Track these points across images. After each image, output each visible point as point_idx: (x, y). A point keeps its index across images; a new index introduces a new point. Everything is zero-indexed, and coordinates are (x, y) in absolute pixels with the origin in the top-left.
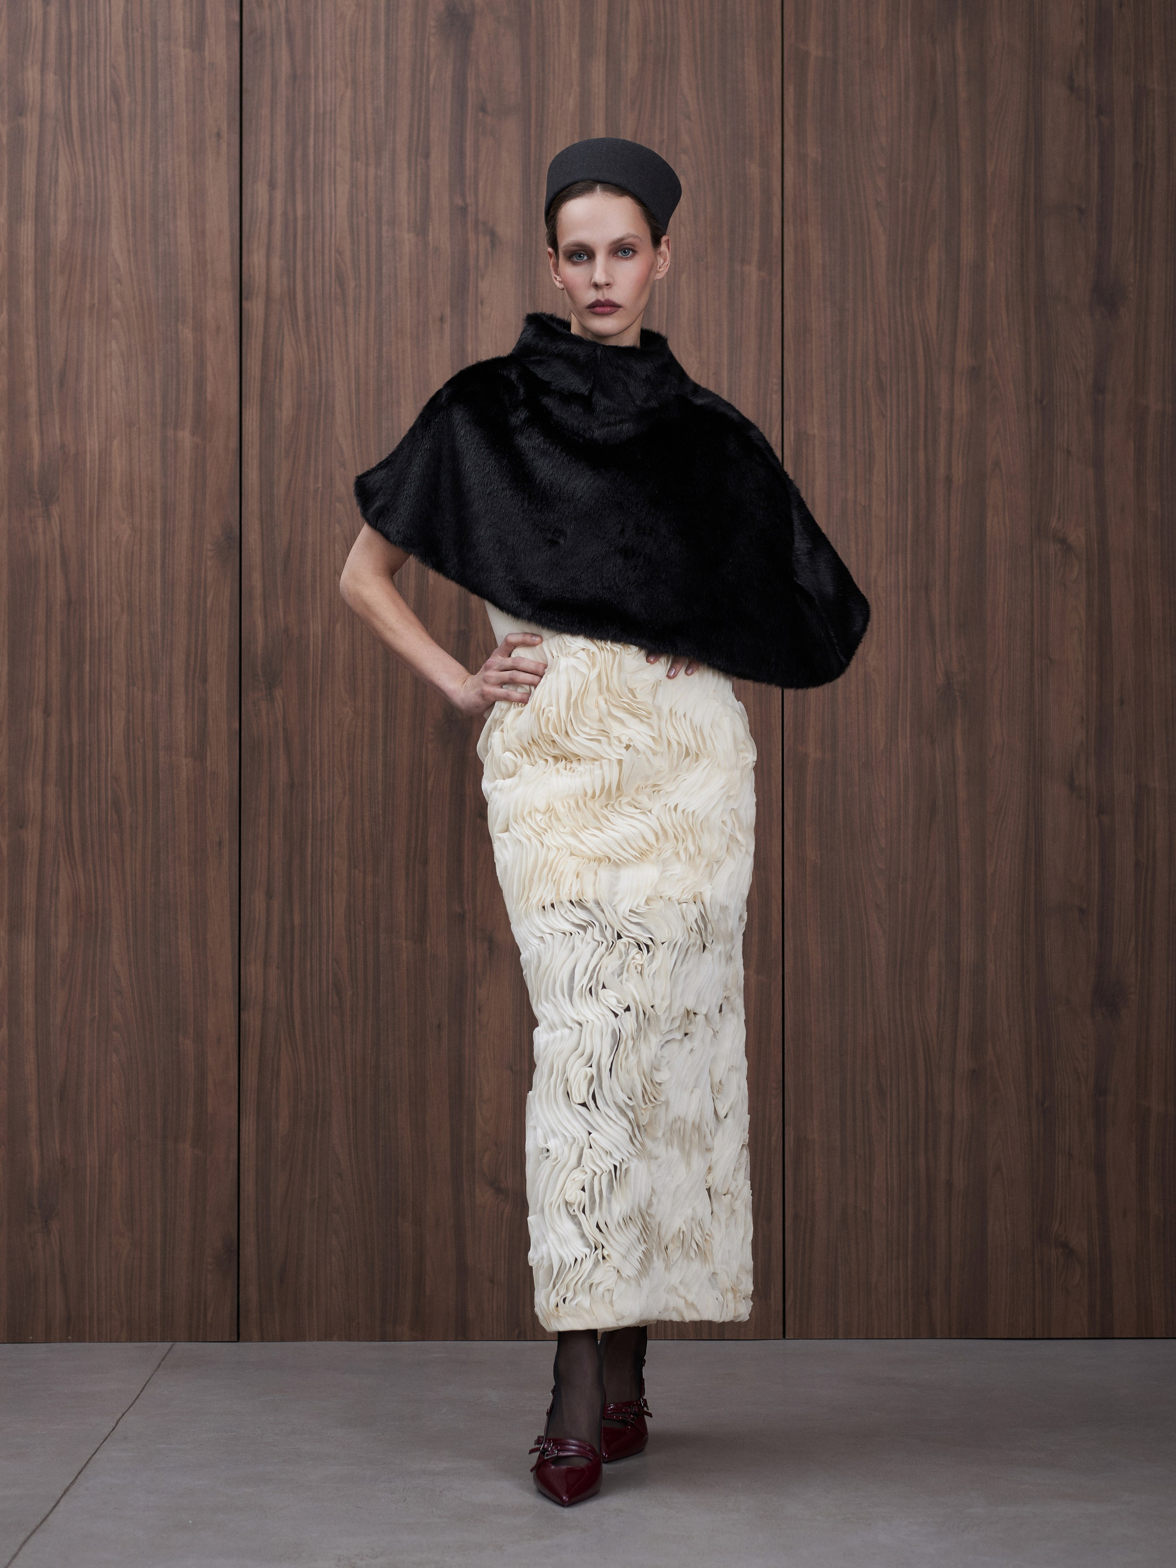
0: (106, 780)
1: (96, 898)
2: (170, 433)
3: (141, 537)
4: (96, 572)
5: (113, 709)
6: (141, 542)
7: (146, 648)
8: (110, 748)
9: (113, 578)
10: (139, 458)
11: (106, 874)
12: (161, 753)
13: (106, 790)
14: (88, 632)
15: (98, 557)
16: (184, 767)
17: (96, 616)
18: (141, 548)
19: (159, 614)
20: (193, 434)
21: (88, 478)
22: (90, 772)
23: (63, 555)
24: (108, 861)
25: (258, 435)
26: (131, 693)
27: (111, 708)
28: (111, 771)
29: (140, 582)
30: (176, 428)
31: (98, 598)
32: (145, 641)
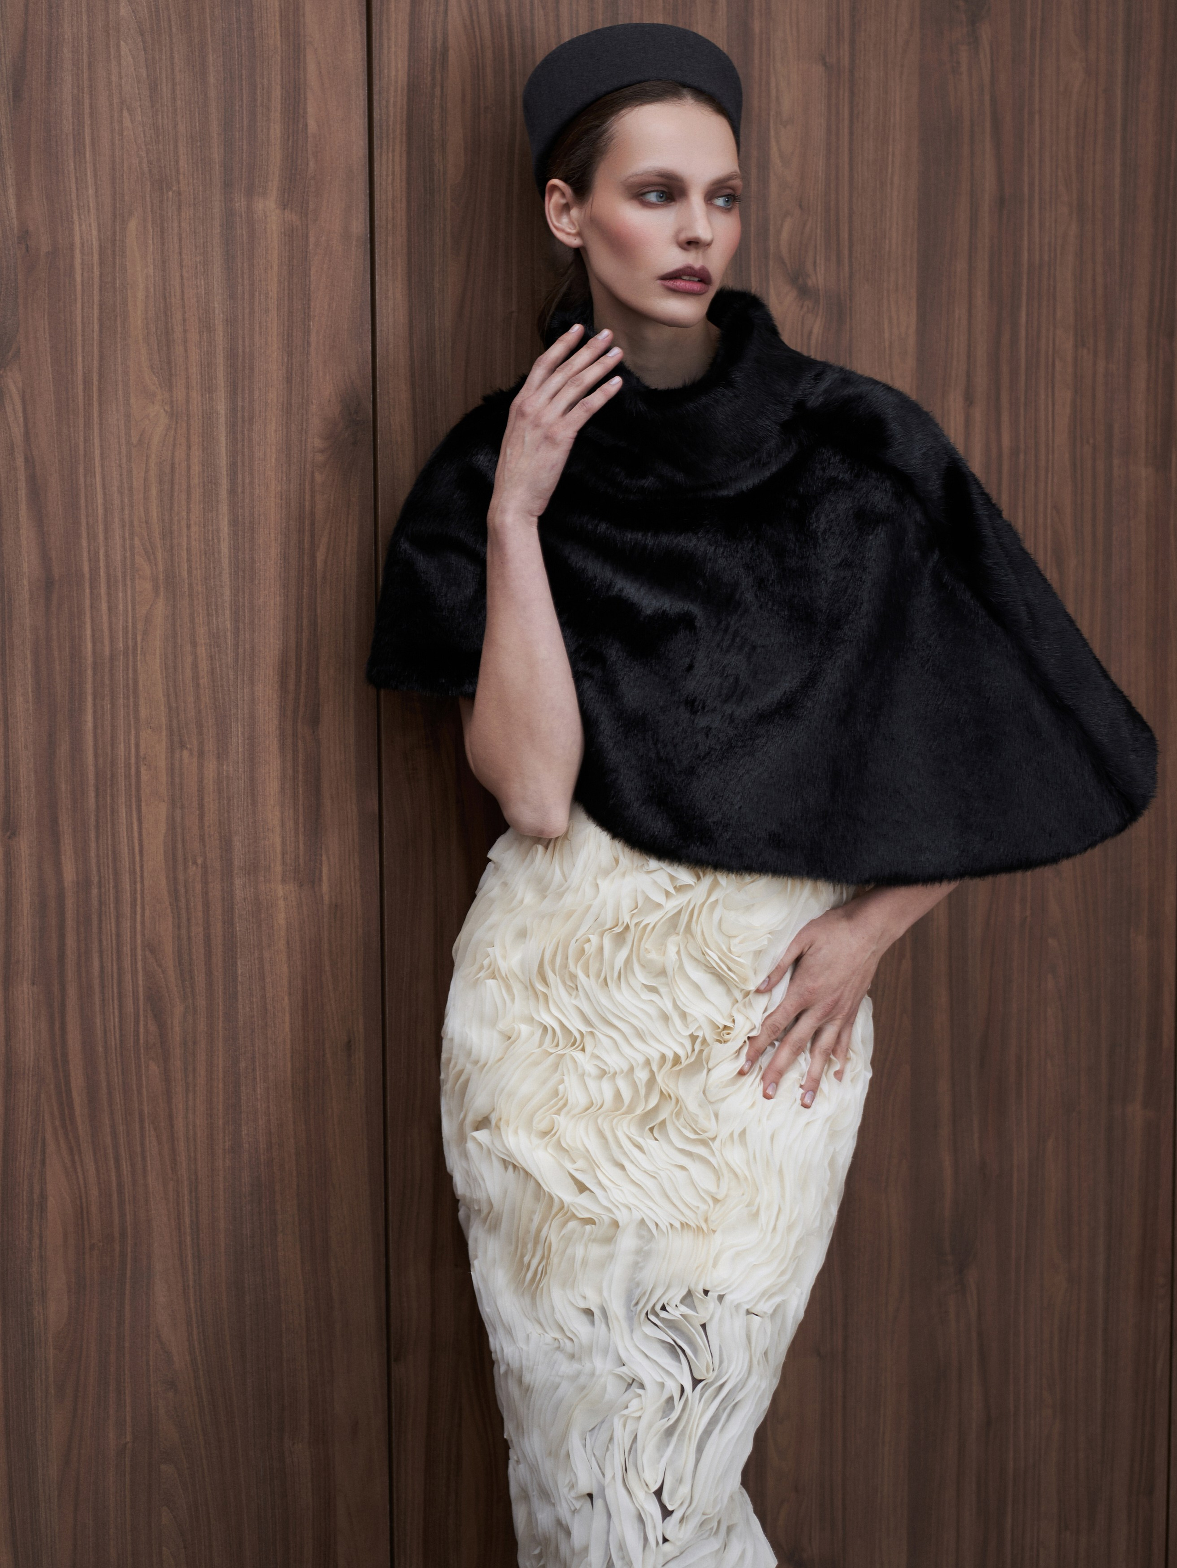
0: (134, 955)
1: (121, 1202)
2: (240, 203)
3: (188, 430)
4: (101, 511)
5: (143, 804)
6: (188, 440)
7: (204, 666)
8: (139, 886)
9: (136, 523)
10: (181, 260)
11: (139, 1149)
12: (238, 882)
13: (134, 973)
14: (89, 645)
15: (103, 479)
16: (281, 903)
17: (104, 606)
18: (188, 455)
19: (227, 592)
20: (284, 205)
21: (79, 305)
22: (100, 941)
23: (32, 479)
24: (142, 1121)
25: (404, 205)
26: (177, 762)
27: (139, 800)
28: (143, 935)
29: (189, 527)
30: (250, 192)
31: (107, 567)
32: (202, 652)
